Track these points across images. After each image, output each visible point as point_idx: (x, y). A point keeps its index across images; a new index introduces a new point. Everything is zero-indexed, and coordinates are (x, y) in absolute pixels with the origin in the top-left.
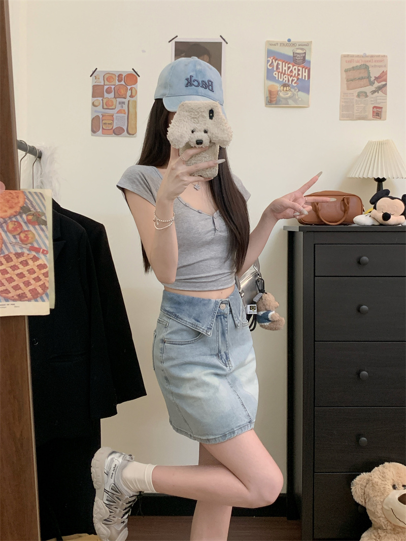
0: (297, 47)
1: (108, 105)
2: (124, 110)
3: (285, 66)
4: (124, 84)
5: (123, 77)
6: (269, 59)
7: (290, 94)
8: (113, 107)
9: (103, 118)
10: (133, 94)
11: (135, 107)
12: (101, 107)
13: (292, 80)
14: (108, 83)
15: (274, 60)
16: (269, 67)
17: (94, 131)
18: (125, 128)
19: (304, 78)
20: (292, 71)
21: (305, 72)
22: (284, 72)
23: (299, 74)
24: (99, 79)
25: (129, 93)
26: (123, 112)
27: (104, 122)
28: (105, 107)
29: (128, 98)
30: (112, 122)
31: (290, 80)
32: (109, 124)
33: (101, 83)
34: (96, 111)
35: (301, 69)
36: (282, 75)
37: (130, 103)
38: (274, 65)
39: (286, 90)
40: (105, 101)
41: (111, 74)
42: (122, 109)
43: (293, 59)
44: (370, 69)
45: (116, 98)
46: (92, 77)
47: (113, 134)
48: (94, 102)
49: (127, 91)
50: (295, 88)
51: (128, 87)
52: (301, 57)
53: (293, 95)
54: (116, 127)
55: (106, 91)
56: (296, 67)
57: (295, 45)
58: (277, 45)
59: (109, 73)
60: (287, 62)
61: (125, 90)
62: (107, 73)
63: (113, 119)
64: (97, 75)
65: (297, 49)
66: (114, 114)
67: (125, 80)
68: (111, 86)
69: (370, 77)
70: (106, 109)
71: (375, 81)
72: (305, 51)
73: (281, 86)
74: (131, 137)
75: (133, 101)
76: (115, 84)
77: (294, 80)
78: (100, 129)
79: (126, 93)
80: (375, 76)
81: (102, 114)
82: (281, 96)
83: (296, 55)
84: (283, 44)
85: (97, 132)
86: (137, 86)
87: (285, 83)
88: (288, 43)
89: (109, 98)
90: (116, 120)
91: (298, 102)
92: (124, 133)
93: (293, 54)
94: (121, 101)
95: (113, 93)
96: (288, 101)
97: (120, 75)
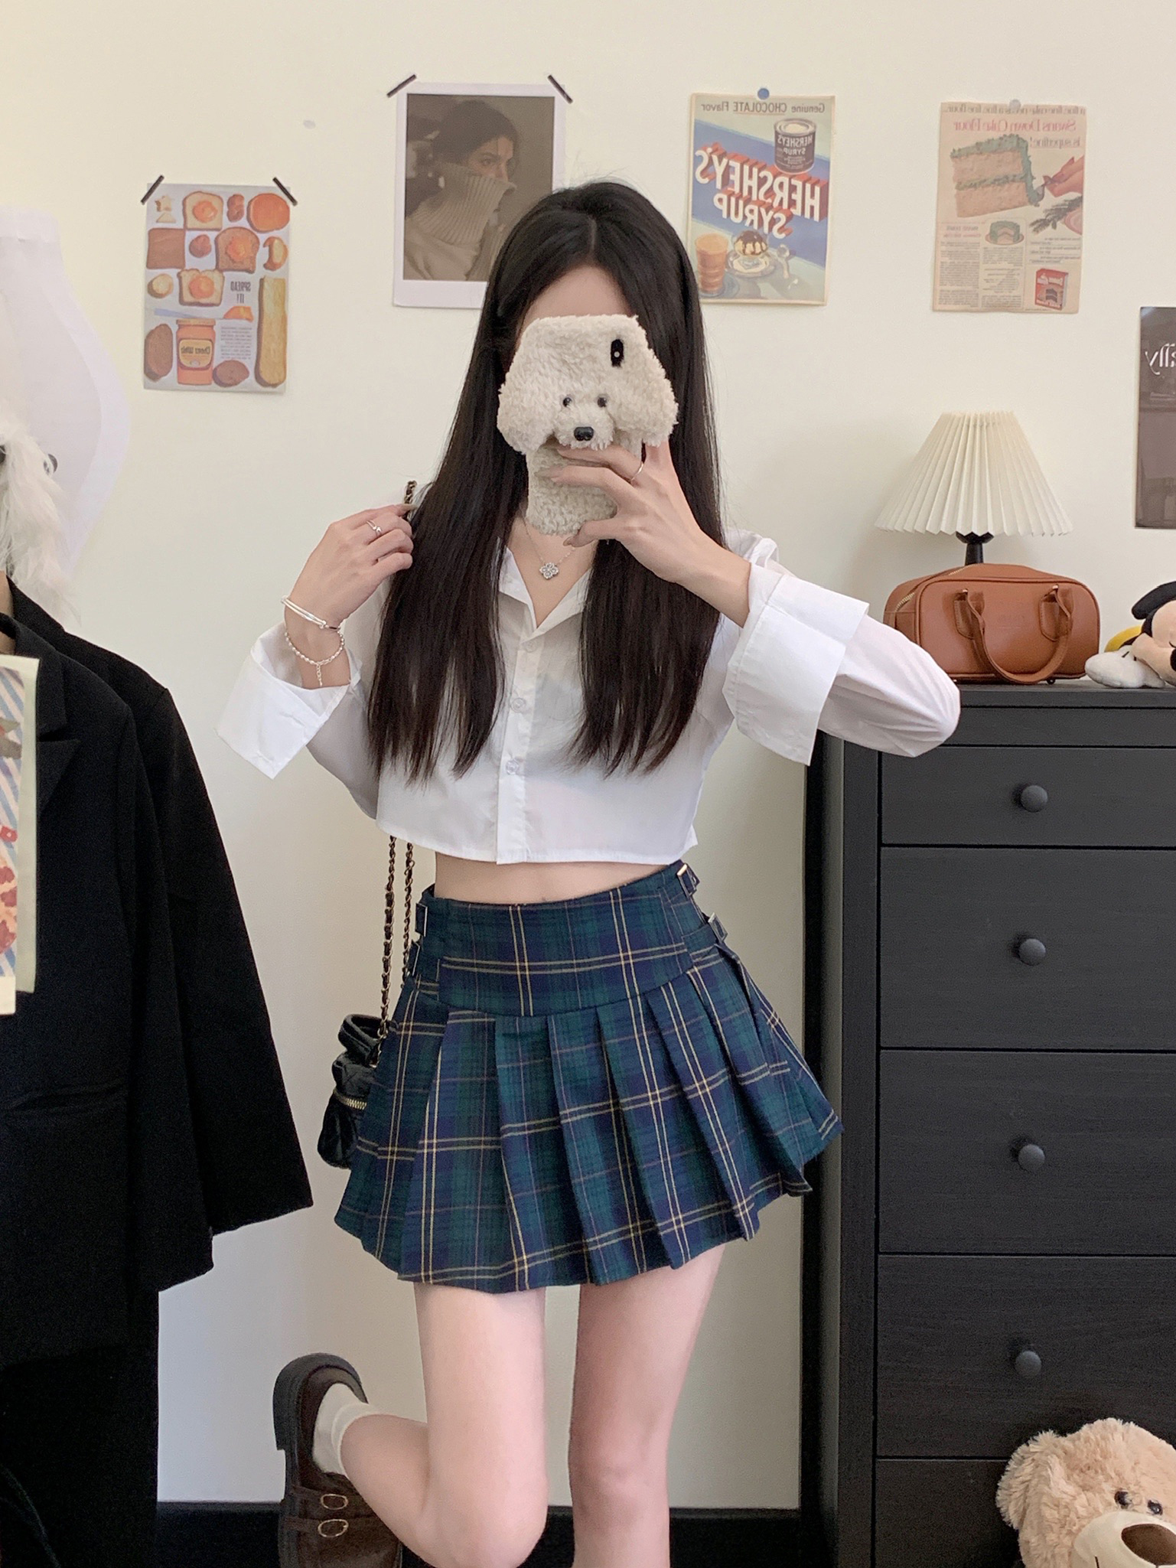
0: (789, 114)
1: (197, 293)
2: (248, 309)
3: (750, 176)
4: (247, 225)
5: (245, 203)
6: (699, 153)
7: (764, 264)
8: (213, 299)
9: (183, 333)
10: (277, 259)
11: (282, 299)
12: (173, 298)
13: (773, 222)
14: (198, 224)
15: (715, 158)
16: (699, 178)
17: (153, 372)
18: (250, 365)
19: (807, 215)
20: (770, 193)
21: (812, 195)
22: (745, 193)
23: (792, 203)
24: (168, 209)
25: (262, 255)
26: (245, 315)
27: (183, 344)
28: (188, 298)
29: (260, 271)
30: (209, 344)
31: (767, 219)
32: (200, 351)
33: (174, 222)
34: (158, 312)
35: (798, 184)
36: (741, 203)
37: (266, 285)
38: (715, 173)
39: (753, 253)
40: (187, 278)
41: (207, 194)
42: (242, 305)
43: (776, 152)
44: (1030, 152)
45: (221, 271)
46: (146, 203)
47: (213, 382)
48: (152, 282)
49: (258, 248)
50: (782, 246)
51: (258, 235)
52: (802, 147)
53: (776, 266)
54: (222, 361)
55: (190, 249)
56: (786, 180)
57: (783, 107)
58: (725, 108)
59: (200, 192)
60: (756, 163)
61: (250, 246)
62: (194, 193)
63: (214, 338)
64: (163, 197)
65: (788, 120)
66: (217, 322)
67: (251, 217)
68: (205, 233)
69: (1029, 177)
70: (191, 304)
71: (1046, 191)
72: (815, 127)
73: (738, 240)
74: (268, 393)
75: (275, 280)
76: (219, 227)
77: (779, 219)
78: (171, 366)
79: (255, 254)
80: (1046, 174)
81: (177, 321)
82: (737, 270)
83: (784, 140)
84: (744, 105)
85: (161, 377)
86: (288, 233)
87: (750, 229)
88: (761, 101)
89: (201, 269)
90: (222, 339)
91: (789, 288)
92: (246, 381)
93: (777, 138)
94: (237, 280)
95: (213, 253)
96: (758, 287)
97: (235, 196)
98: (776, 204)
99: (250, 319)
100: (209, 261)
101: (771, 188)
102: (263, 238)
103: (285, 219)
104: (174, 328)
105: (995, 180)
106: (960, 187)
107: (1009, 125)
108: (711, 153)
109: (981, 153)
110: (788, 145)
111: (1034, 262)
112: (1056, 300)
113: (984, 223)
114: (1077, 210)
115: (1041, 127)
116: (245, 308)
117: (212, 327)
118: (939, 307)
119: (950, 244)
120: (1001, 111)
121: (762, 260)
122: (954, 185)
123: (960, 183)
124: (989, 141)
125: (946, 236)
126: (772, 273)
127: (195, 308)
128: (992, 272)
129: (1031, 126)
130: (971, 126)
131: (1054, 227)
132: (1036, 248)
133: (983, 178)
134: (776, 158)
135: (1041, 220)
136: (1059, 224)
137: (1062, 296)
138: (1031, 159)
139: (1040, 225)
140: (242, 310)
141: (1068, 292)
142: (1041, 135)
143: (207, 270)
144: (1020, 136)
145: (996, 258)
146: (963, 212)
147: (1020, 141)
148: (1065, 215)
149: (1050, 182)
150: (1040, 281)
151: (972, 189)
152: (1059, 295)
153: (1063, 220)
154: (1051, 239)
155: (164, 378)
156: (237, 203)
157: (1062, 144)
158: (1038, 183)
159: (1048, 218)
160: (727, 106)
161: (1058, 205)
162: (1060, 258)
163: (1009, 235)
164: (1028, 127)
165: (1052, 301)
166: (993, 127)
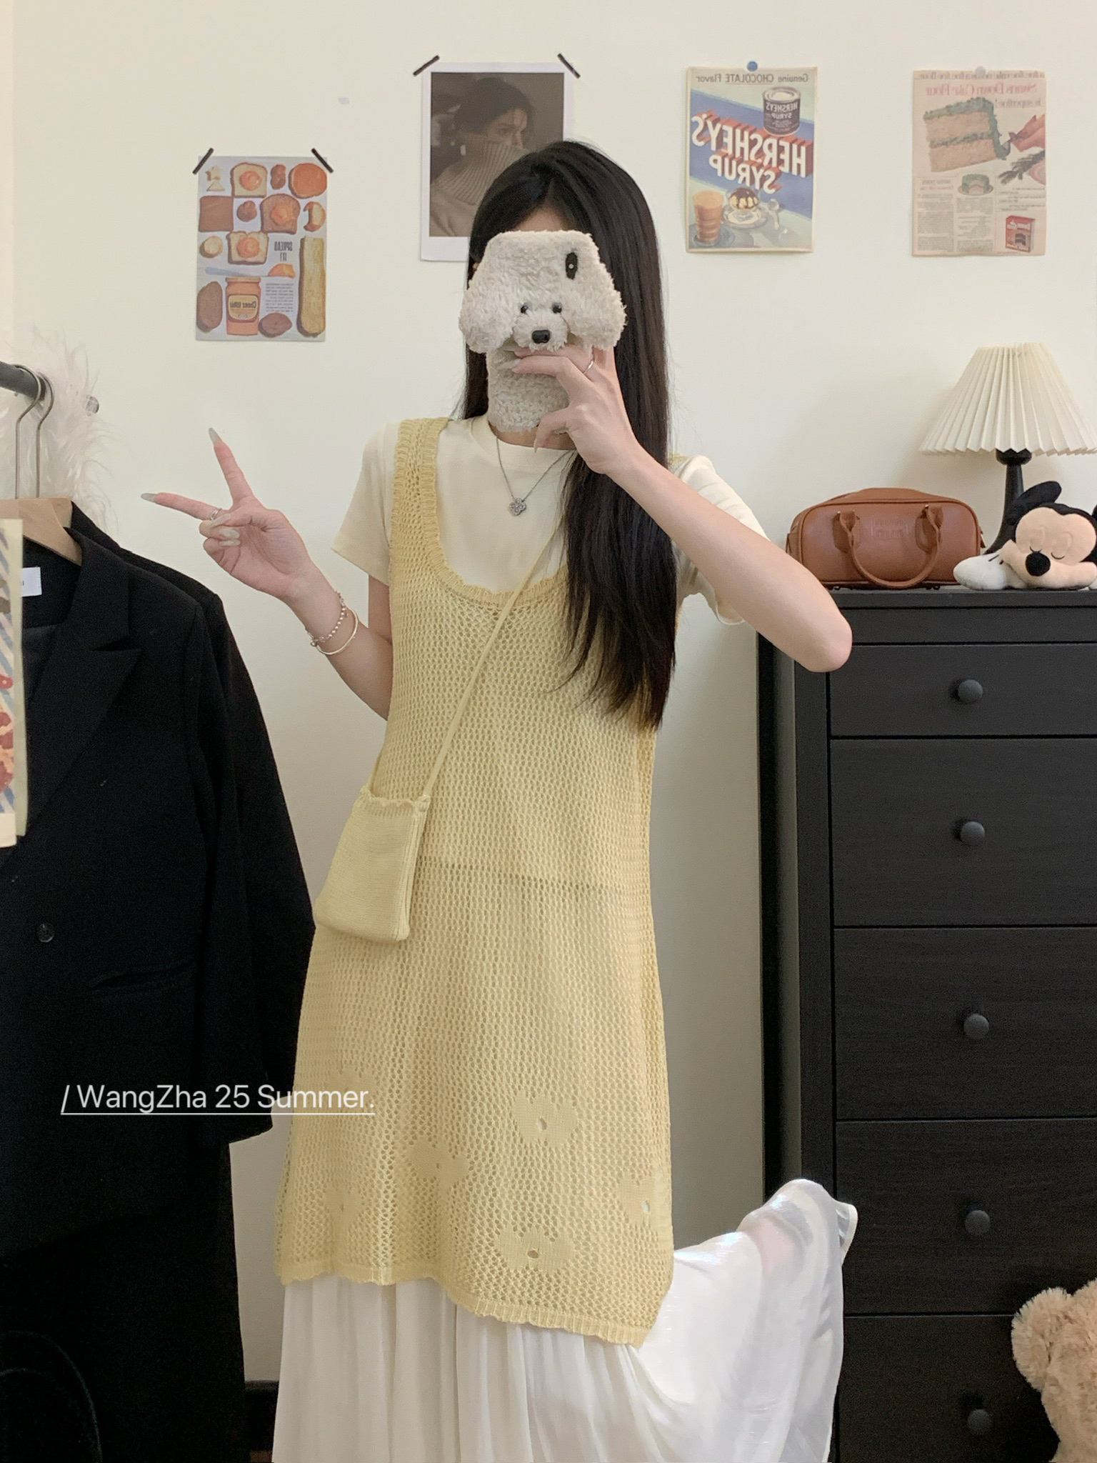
0: (776, 83)
1: (243, 254)
2: (290, 267)
3: (742, 139)
4: (289, 193)
5: (287, 173)
6: (695, 119)
7: (756, 216)
8: (259, 258)
9: (232, 289)
10: (316, 221)
11: (321, 258)
12: (223, 257)
13: (763, 179)
14: (245, 192)
15: (710, 123)
16: (696, 141)
17: (204, 326)
18: (293, 317)
19: (795, 172)
21: (799, 155)
22: (738, 154)
23: (780, 162)
24: (217, 178)
25: (303, 218)
26: (287, 272)
27: (232, 299)
28: (236, 257)
29: (301, 233)
30: (255, 299)
31: (758, 176)
32: (247, 305)
33: (224, 190)
34: (209, 271)
35: (786, 145)
36: (734, 163)
37: (306, 244)
38: (710, 136)
39: (746, 207)
40: (235, 240)
41: (252, 164)
42: (285, 263)
43: (765, 117)
44: (995, 112)
45: (266, 233)
46: (198, 173)
47: (260, 334)
48: (203, 244)
49: (299, 212)
50: (772, 200)
51: (298, 200)
52: (788, 112)
53: (768, 218)
54: (267, 314)
55: (238, 215)
56: (774, 141)
57: (770, 78)
58: (718, 80)
59: (246, 163)
60: (746, 128)
61: (292, 210)
62: (243, 164)
63: (260, 293)
64: (213, 168)
65: (775, 89)
66: (262, 279)
67: (292, 183)
68: (251, 199)
69: (996, 134)
70: (238, 263)
71: (1012, 146)
72: (800, 95)
73: (732, 196)
74: (309, 341)
75: (315, 239)
76: (263, 194)
77: (769, 176)
78: (221, 319)
79: (296, 218)
80: (1011, 130)
81: (226, 279)
82: (731, 223)
83: (772, 107)
84: (735, 77)
85: (212, 329)
86: (326, 197)
87: (742, 186)
88: (751, 73)
89: (247, 232)
90: (267, 295)
91: (780, 237)
92: (288, 331)
93: (765, 105)
94: (281, 241)
95: (258, 217)
96: (751, 237)
97: (277, 166)
98: (766, 163)
99: (291, 277)
100: (255, 224)
101: (761, 150)
102: (303, 203)
103: (323, 186)
104: (224, 285)
105: (965, 138)
106: (933, 144)
107: (976, 91)
108: (706, 119)
109: (951, 115)
110: (776, 111)
111: (1003, 210)
112: (1024, 243)
113: (956, 177)
114: (1041, 163)
115: (1005, 89)
116: (287, 265)
117: (258, 283)
119: (926, 196)
120: (967, 77)
121: (754, 213)
122: (928, 143)
123: (932, 142)
124: (958, 104)
125: (922, 189)
126: (764, 224)
127: (242, 266)
128: (966, 220)
129: (996, 90)
130: (942, 92)
131: (1021, 178)
132: (1005, 197)
133: (953, 137)
134: (765, 122)
135: (1008, 172)
136: (1025, 175)
137: (1030, 239)
138: (996, 118)
139: (1008, 176)
140: (284, 268)
141: (1036, 238)
142: (1006, 97)
143: (252, 232)
144: (986, 98)
145: (968, 207)
147: (987, 103)
148: (1029, 166)
149: (1015, 138)
150: (1009, 226)
151: (943, 147)
152: (1027, 238)
153: (1028, 172)
154: (1018, 189)
155: (214, 330)
156: (279, 173)
157: (1024, 104)
158: (1004, 139)
159: (1015, 170)
160: (720, 78)
161: (1023, 159)
162: (1028, 206)
163: (979, 186)
164: (992, 90)
165: (1021, 244)
166: (962, 92)
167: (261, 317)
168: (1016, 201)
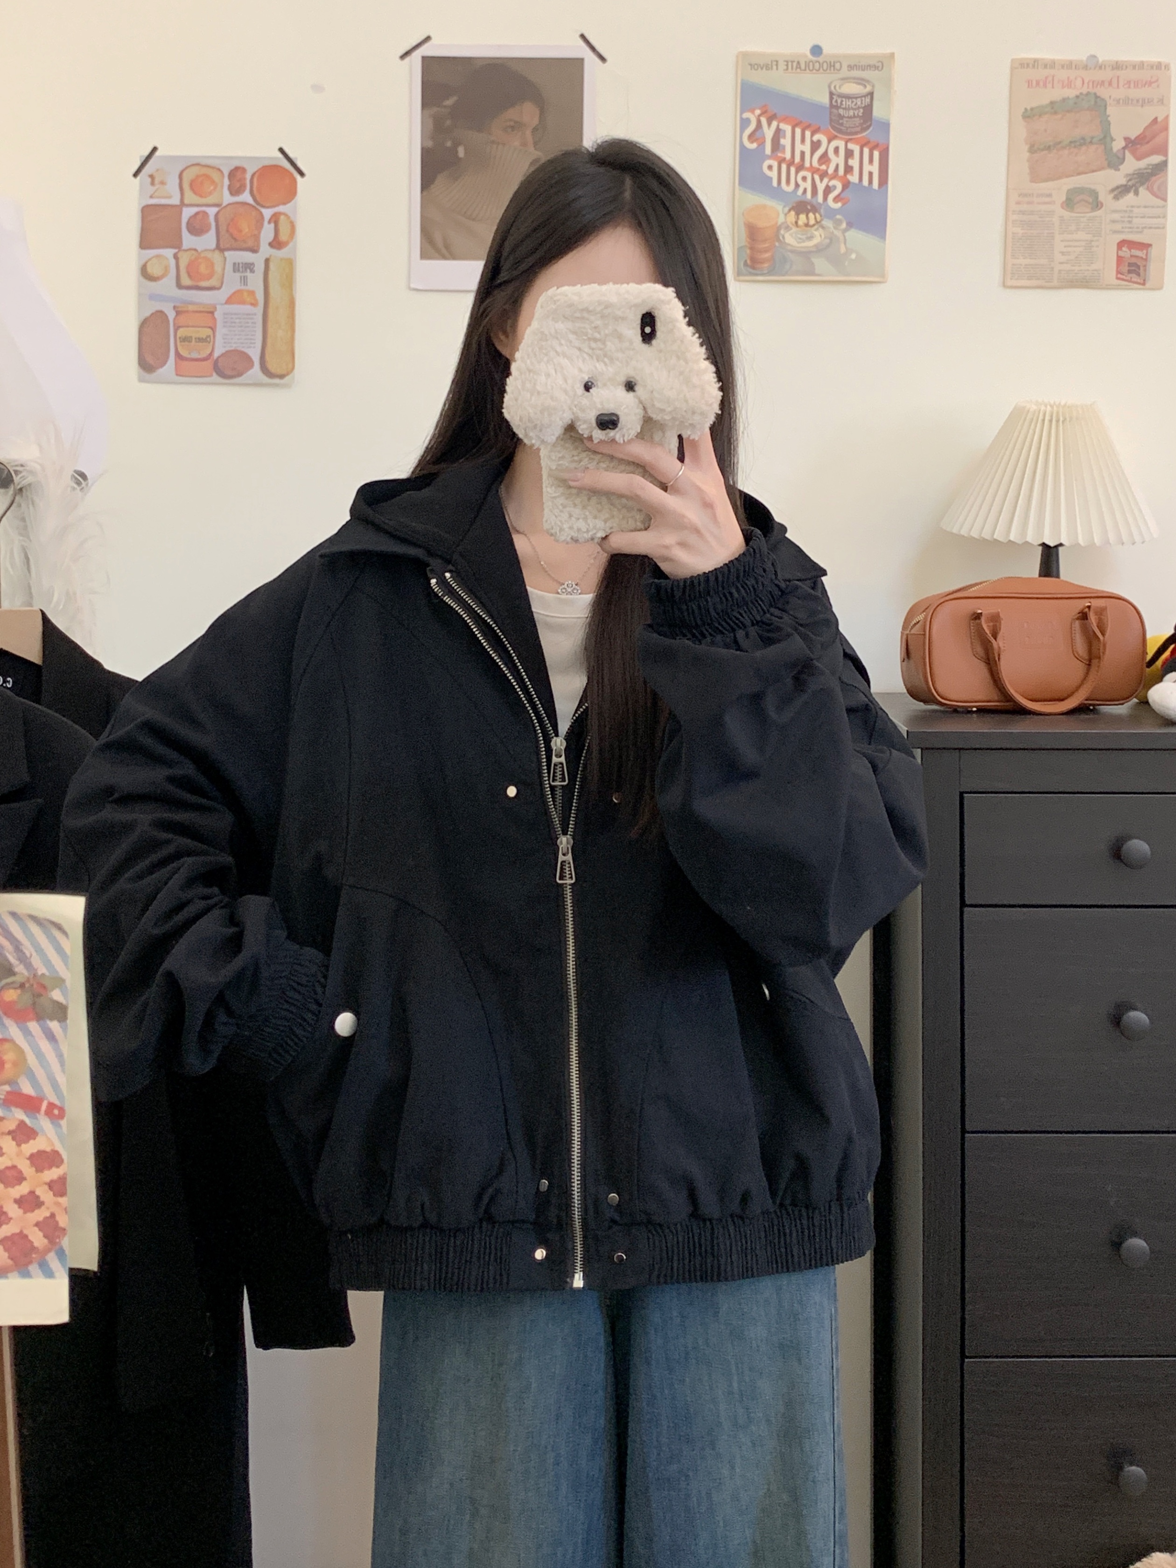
0: (845, 72)
1: (195, 276)
2: (252, 293)
3: (803, 140)
4: (250, 200)
5: (248, 176)
6: (746, 115)
7: (818, 237)
8: (214, 282)
9: (181, 320)
10: (283, 237)
11: (289, 281)
12: (170, 282)
13: (828, 190)
15: (764, 120)
16: (746, 143)
17: (147, 365)
18: (255, 354)
19: (865, 182)
20: (824, 159)
21: (871, 161)
22: (797, 159)
23: (849, 169)
24: (162, 183)
25: (267, 233)
26: (249, 299)
27: (181, 332)
28: (186, 281)
29: (265, 250)
30: (209, 332)
31: (821, 187)
32: (200, 340)
33: (170, 197)
34: (153, 297)
35: (856, 148)
36: (793, 170)
37: (272, 266)
38: (764, 138)
39: (807, 225)
40: (185, 260)
41: (207, 166)
42: (243, 287)
43: (831, 113)
44: (1110, 111)
45: (222, 251)
46: (138, 178)
47: (214, 374)
48: (145, 263)
49: (262, 225)
50: (838, 217)
51: (264, 211)
52: (859, 108)
53: (832, 240)
54: (223, 350)
55: (187, 227)
56: (841, 144)
57: (837, 66)
58: (775, 67)
59: (200, 164)
60: (808, 127)
61: (254, 223)
62: (193, 165)
63: (215, 326)
64: (157, 170)
65: (843, 79)
66: (218, 307)
67: (255, 189)
68: (204, 209)
69: (1108, 139)
70: (189, 288)
71: (1127, 152)
72: (873, 86)
73: (790, 211)
74: (276, 385)
75: (281, 259)
76: (219, 202)
77: (835, 187)
78: (168, 357)
79: (260, 233)
80: (1127, 134)
81: (174, 307)
82: (789, 245)
83: (839, 101)
84: (795, 64)
85: (158, 368)
86: (295, 208)
87: (802, 199)
88: (814, 59)
89: (199, 250)
90: (224, 326)
91: (846, 264)
92: (250, 372)
93: (831, 99)
94: (240, 261)
95: (213, 231)
96: (813, 264)
97: (237, 169)
98: (831, 171)
99: (254, 304)
100: (209, 240)
101: (825, 154)
102: (267, 213)
103: (292, 192)
104: (171, 315)
105: (1071, 142)
106: (1032, 150)
107: (1086, 81)
108: (759, 116)
109: (1056, 113)
110: (844, 106)
111: (1115, 232)
112: (1139, 275)
113: (1060, 189)
114: (1163, 175)
115: (1121, 84)
116: (249, 292)
117: (212, 313)
118: (1010, 283)
119: (1023, 213)
120: (1077, 67)
121: (816, 233)
122: (1026, 147)
123: (1032, 146)
124: (1064, 100)
125: (1018, 203)
126: (828, 246)
127: (194, 292)
128: (1070, 243)
129: (1110, 84)
130: (1045, 86)
131: (1136, 193)
132: (1116, 216)
133: (1058, 140)
134: (831, 120)
135: (1122, 186)
136: (1142, 190)
137: (1145, 270)
138: (1109, 119)
139: (1121, 191)
140: (245, 294)
141: (1152, 267)
142: (1122, 93)
143: (206, 250)
144: (1098, 94)
145: (1072, 228)
146: (1035, 178)
147: (1098, 99)
148: (1147, 180)
149: (1132, 144)
150: (1121, 253)
151: (1045, 152)
152: (1142, 268)
153: (1146, 186)
154: (1132, 207)
155: (161, 371)
156: (239, 176)
157: (1144, 102)
158: (1118, 145)
159: (1130, 183)
160: (777, 65)
161: (1140, 169)
162: (1143, 228)
163: (1086, 202)
164: (1106, 84)
165: (1133, 275)
166: (1069, 84)
167: (216, 354)
168: (1130, 222)
